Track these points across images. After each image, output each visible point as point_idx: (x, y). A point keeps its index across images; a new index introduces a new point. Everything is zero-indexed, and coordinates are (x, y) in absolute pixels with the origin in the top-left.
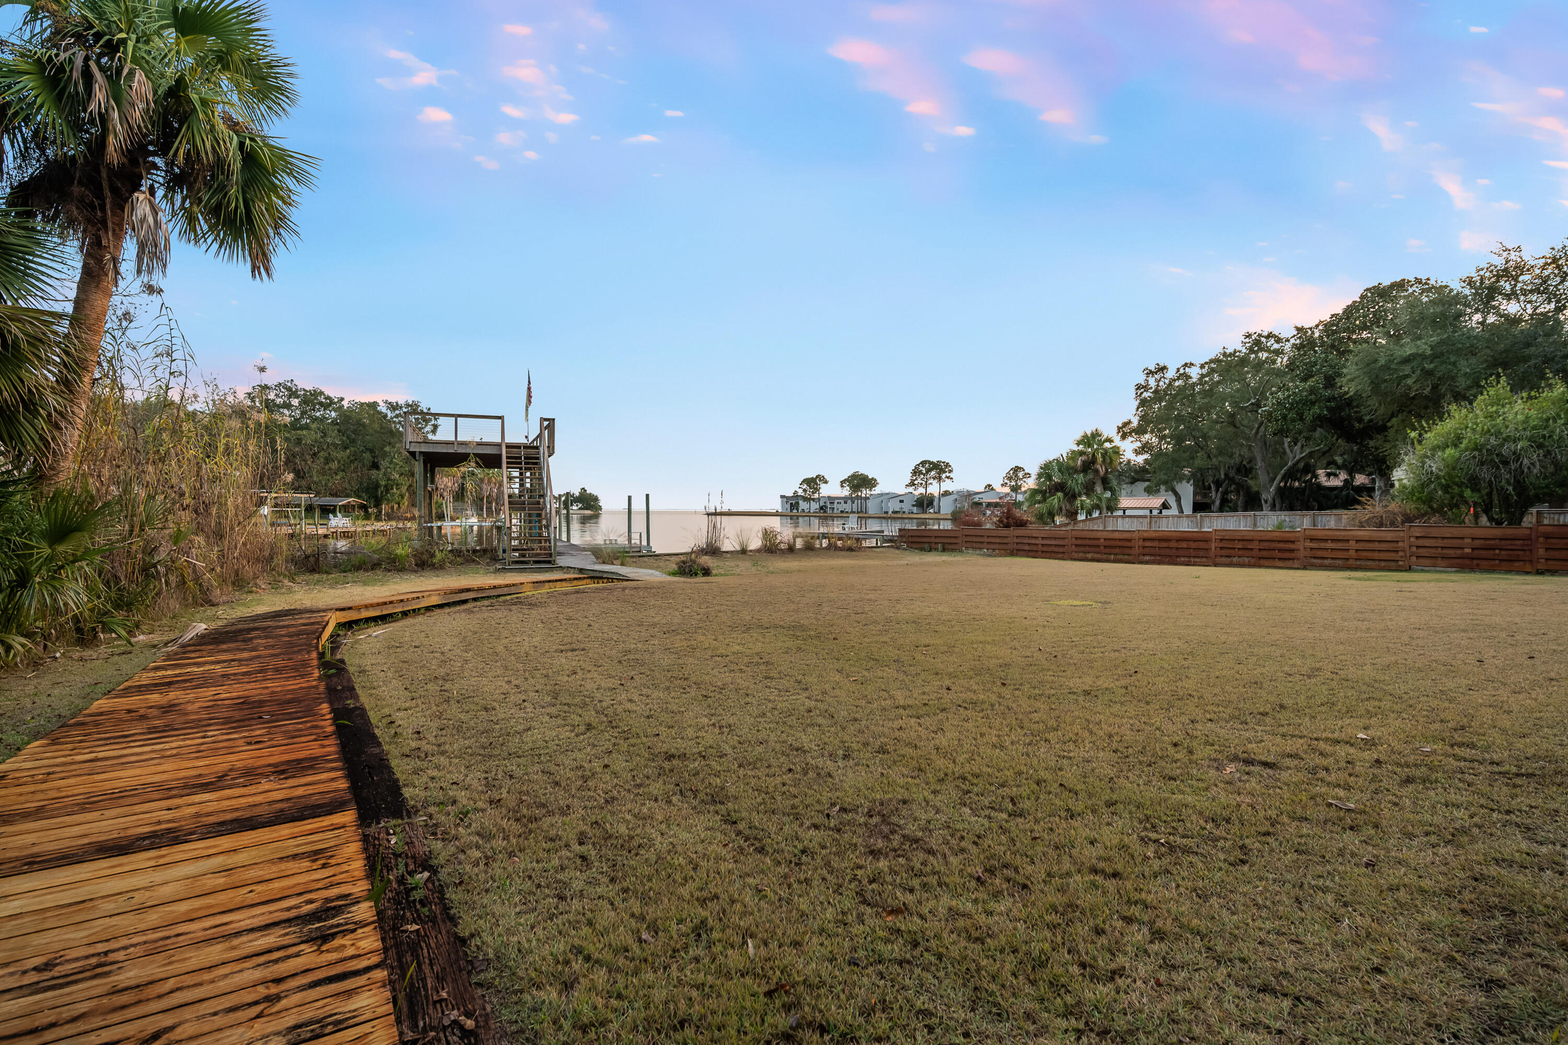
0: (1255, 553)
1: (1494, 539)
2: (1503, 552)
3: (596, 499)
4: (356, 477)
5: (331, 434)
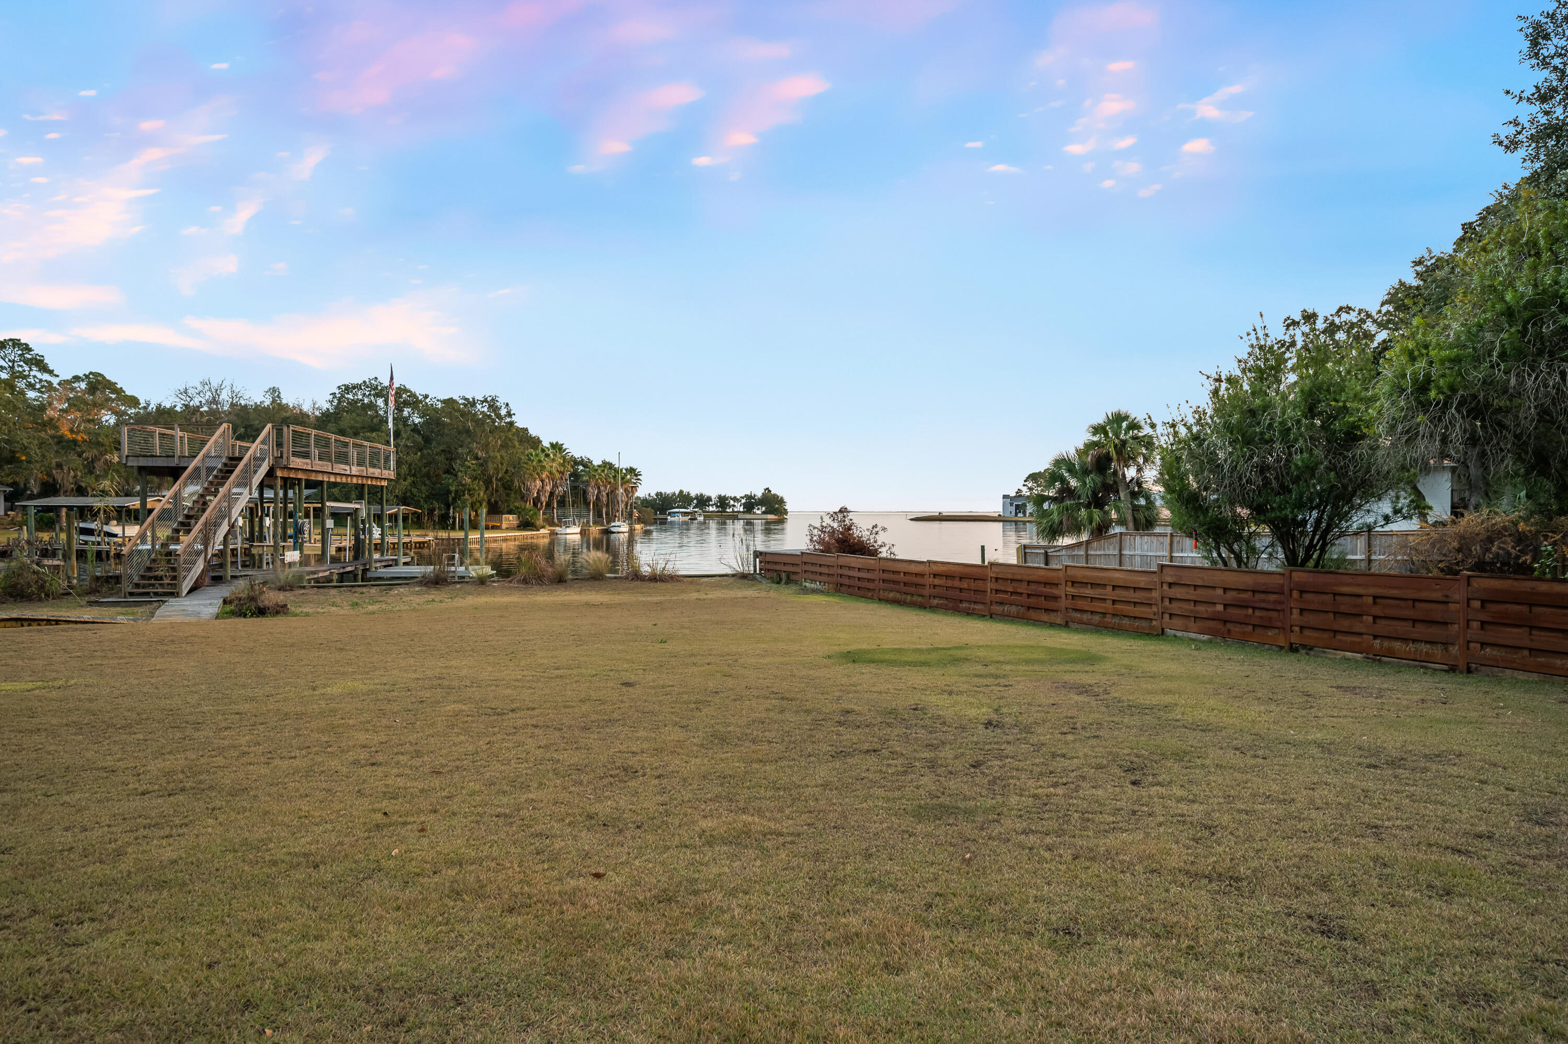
0: (1023, 599)
1: (1246, 591)
2: (1258, 613)
3: (781, 501)
4: (427, 482)
5: (404, 435)
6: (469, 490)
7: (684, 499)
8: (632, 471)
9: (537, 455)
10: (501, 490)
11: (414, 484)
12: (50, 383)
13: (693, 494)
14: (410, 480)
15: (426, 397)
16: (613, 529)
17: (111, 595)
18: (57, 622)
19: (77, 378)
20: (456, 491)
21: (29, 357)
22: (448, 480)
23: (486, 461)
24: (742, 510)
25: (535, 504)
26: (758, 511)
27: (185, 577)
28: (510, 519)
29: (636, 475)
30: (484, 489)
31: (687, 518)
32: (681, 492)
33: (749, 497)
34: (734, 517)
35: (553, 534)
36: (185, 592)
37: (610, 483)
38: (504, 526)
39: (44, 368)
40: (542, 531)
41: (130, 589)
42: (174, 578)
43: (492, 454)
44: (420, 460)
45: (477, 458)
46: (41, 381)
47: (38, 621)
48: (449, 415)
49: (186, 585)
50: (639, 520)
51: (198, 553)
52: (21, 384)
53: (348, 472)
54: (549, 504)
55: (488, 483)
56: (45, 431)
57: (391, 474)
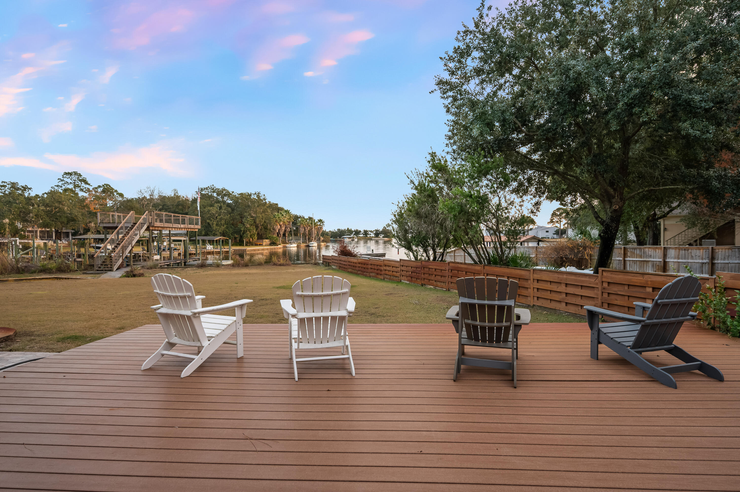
4: (233, 227)
5: (223, 208)
6: (249, 230)
7: (350, 232)
8: (320, 221)
9: (278, 215)
10: (263, 229)
11: (227, 228)
12: (89, 189)
13: (353, 230)
14: (225, 226)
15: (233, 192)
16: (310, 245)
17: (91, 271)
18: (68, 279)
19: (99, 187)
20: (244, 230)
21: (81, 178)
22: (240, 226)
23: (256, 218)
24: (374, 236)
25: (278, 235)
26: (381, 236)
27: (115, 265)
28: (267, 241)
29: (322, 222)
30: (255, 229)
31: (350, 240)
32: (348, 229)
33: (377, 231)
34: (371, 239)
35: (285, 247)
36: (115, 270)
37: (309, 226)
38: (264, 244)
39: (86, 183)
40: (279, 246)
41: (97, 269)
42: (111, 265)
43: (258, 215)
44: (230, 218)
45: (252, 217)
46: (85, 188)
47: (63, 278)
48: (241, 199)
49: (115, 268)
50: (323, 241)
51: (121, 256)
52: (77, 190)
53: (180, 227)
54: (284, 235)
55: (257, 227)
56: (85, 209)
57: (199, 227)
